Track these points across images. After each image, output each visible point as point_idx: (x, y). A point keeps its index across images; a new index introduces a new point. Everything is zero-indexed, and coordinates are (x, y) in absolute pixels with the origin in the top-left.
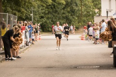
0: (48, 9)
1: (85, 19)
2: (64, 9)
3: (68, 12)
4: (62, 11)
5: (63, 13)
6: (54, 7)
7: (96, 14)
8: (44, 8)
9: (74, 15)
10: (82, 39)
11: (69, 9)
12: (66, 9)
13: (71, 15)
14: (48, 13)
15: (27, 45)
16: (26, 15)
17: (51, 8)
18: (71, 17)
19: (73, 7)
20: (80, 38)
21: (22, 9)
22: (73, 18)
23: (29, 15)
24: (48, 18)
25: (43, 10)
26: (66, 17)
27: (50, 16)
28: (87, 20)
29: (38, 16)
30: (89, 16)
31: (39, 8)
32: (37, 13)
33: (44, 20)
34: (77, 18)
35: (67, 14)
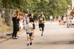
0: (38, 5)
1: (62, 12)
2: (48, 5)
3: (51, 7)
4: (47, 7)
5: (48, 8)
6: (42, 4)
7: (69, 8)
8: (36, 5)
9: (55, 9)
10: (60, 25)
11: (51, 6)
12: (49, 6)
13: (53, 9)
14: (38, 8)
15: (24, 29)
16: (24, 10)
17: (40, 5)
18: (53, 11)
19: (54, 4)
20: (59, 24)
21: (21, 6)
22: (54, 11)
23: (26, 10)
24: (38, 12)
25: (35, 6)
26: (50, 11)
27: (39, 10)
28: (63, 12)
29: (31, 10)
30: (64, 10)
31: (32, 5)
32: (31, 9)
33: (36, 13)
34: (56, 11)
35: (50, 9)
